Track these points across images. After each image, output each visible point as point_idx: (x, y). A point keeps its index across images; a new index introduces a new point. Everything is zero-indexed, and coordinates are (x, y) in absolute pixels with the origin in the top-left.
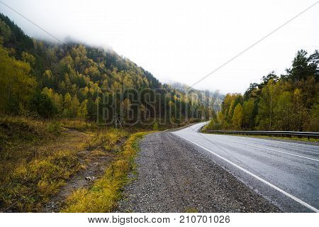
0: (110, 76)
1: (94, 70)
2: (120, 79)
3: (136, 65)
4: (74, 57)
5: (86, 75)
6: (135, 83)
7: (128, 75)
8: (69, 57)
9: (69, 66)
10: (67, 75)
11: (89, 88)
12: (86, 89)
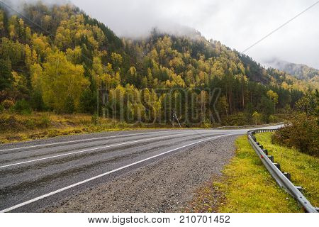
0: (195, 66)
1: (178, 61)
2: (208, 68)
3: (228, 49)
4: (158, 50)
5: (169, 68)
6: (226, 71)
7: (217, 63)
8: (154, 51)
9: (153, 61)
10: (149, 69)
11: (170, 81)
12: (168, 82)
